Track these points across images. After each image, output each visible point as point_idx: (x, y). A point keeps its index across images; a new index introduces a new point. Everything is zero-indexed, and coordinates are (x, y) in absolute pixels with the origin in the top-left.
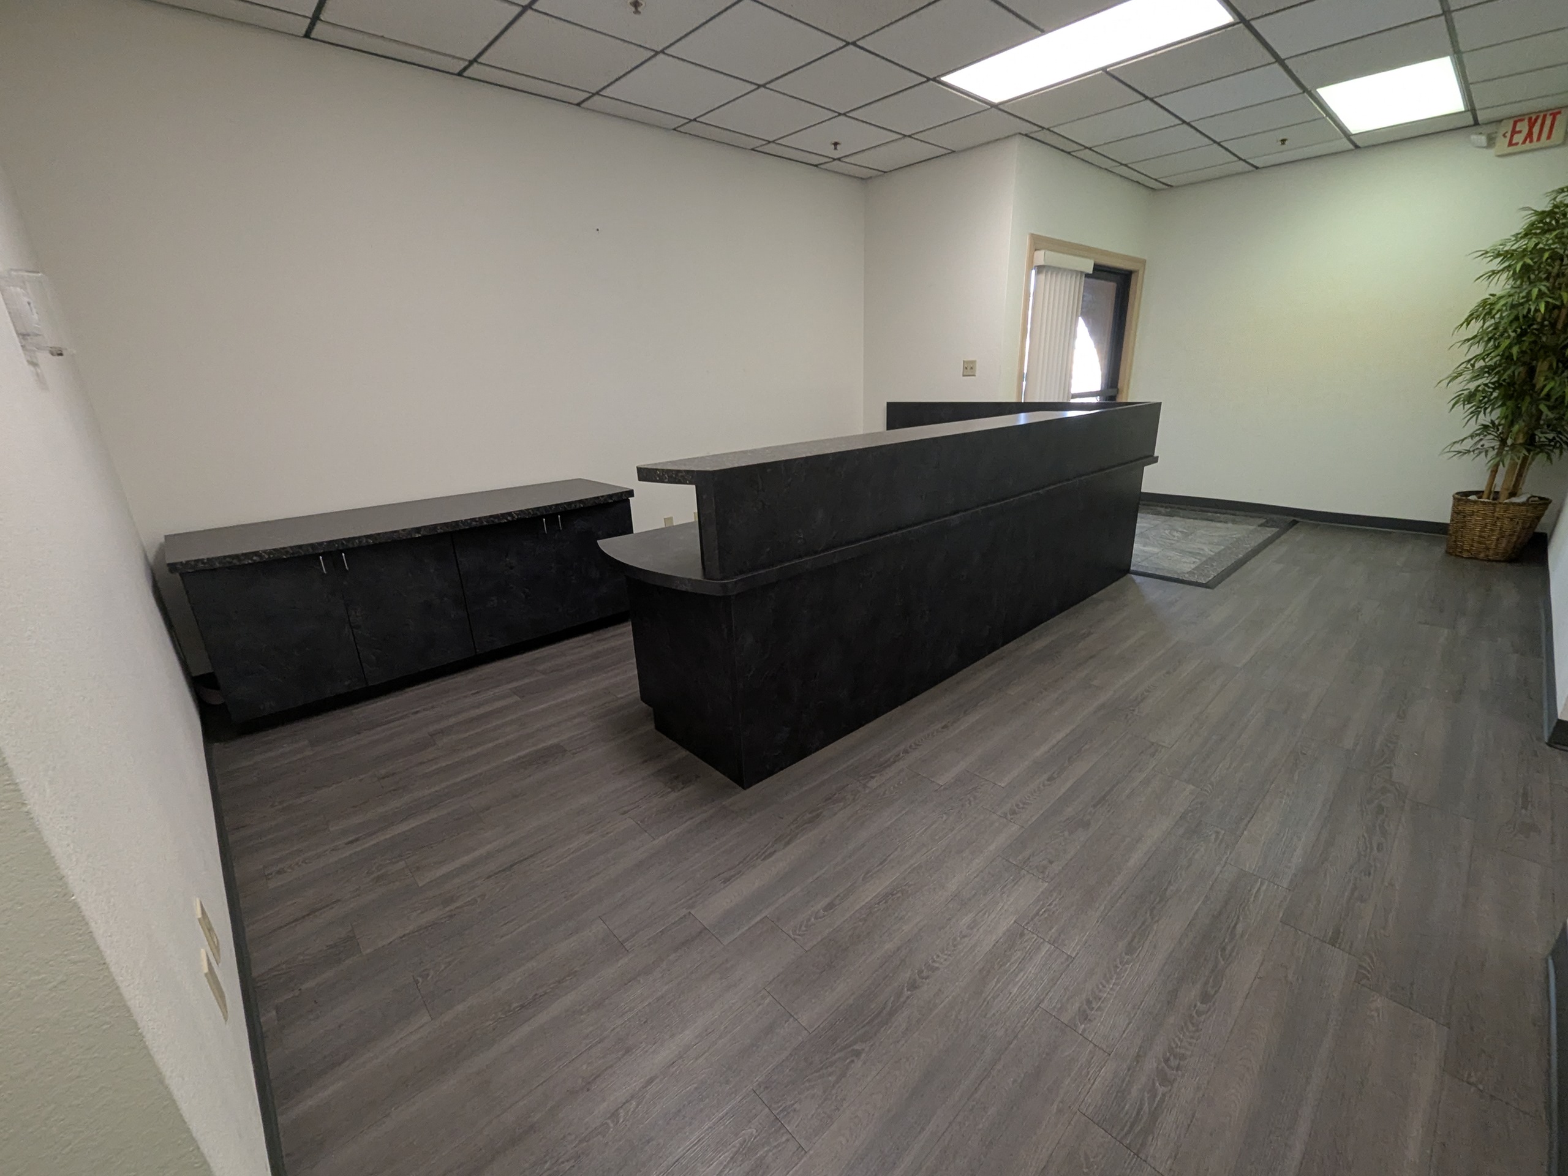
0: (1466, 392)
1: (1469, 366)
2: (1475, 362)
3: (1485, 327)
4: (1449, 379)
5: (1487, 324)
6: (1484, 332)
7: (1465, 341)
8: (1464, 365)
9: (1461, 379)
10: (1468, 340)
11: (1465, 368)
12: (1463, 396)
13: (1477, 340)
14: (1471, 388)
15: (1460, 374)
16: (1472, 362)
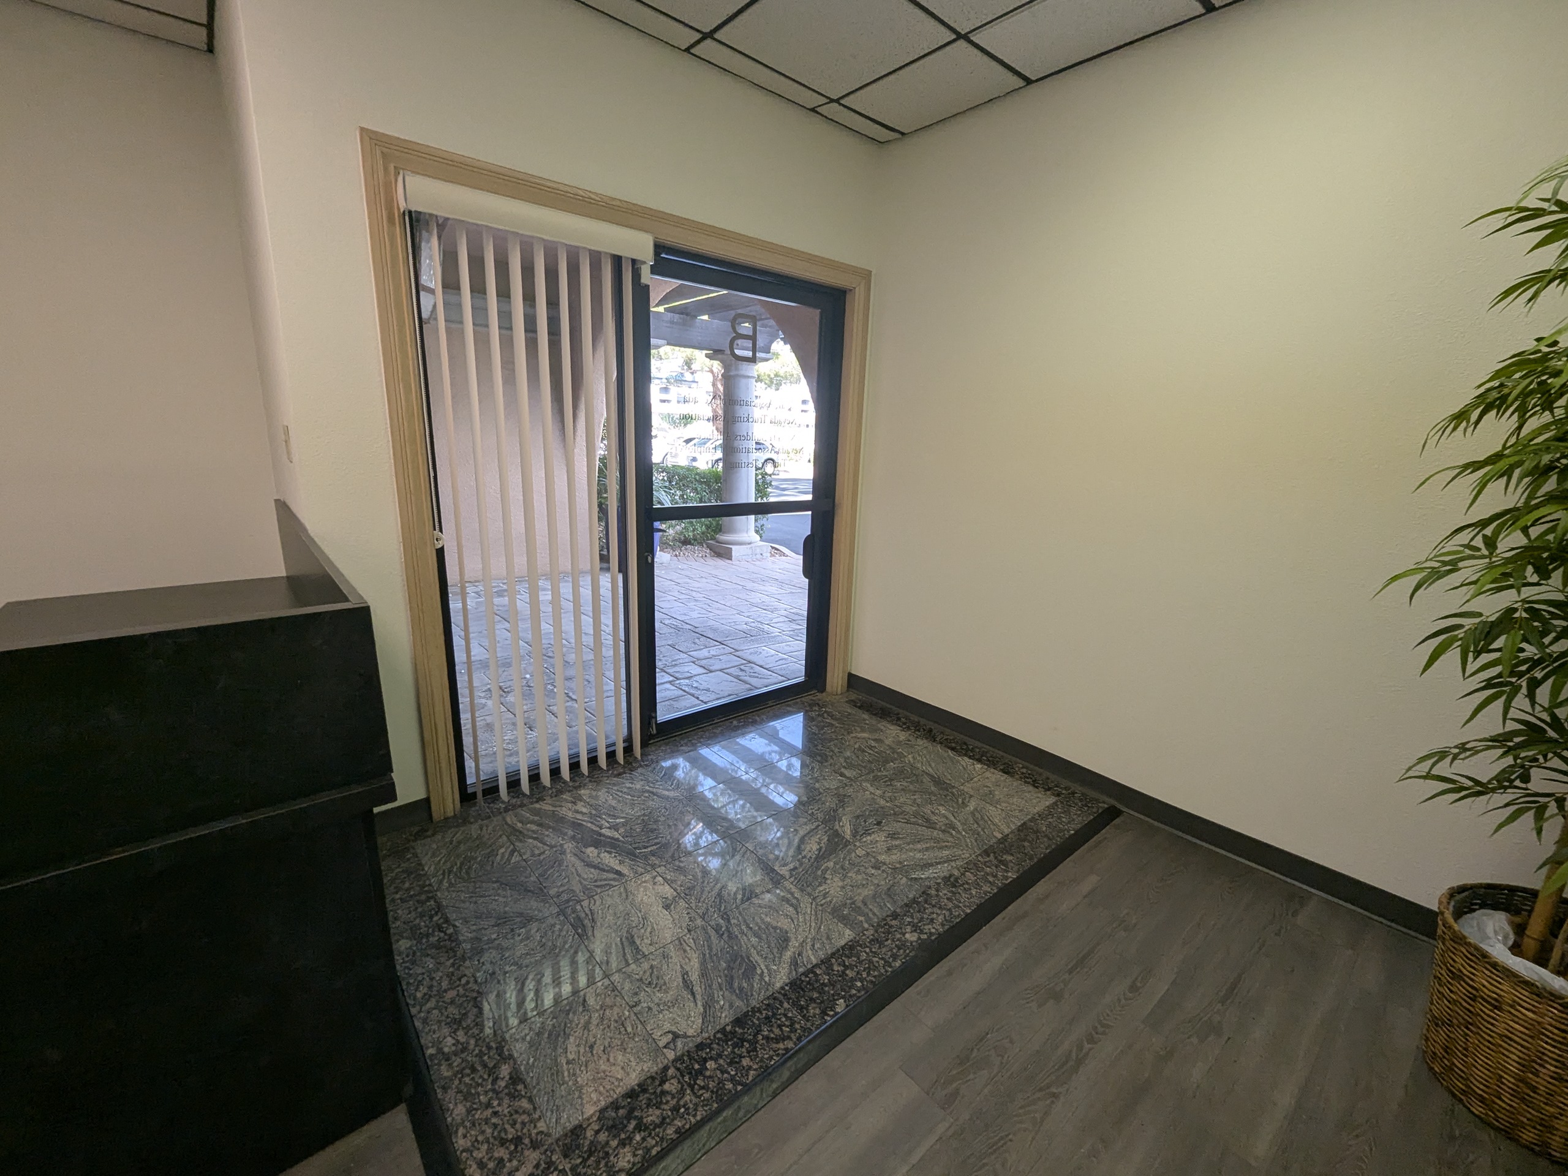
0: (1468, 623)
1: (1479, 542)
2: (1497, 533)
3: (1525, 431)
4: (1418, 577)
5: (1532, 424)
6: (1523, 447)
7: (1466, 466)
8: (1464, 537)
9: (1455, 579)
10: (1475, 466)
11: (1468, 546)
12: (1460, 633)
13: (1503, 464)
14: (1486, 613)
15: (1453, 566)
16: (1488, 531)
